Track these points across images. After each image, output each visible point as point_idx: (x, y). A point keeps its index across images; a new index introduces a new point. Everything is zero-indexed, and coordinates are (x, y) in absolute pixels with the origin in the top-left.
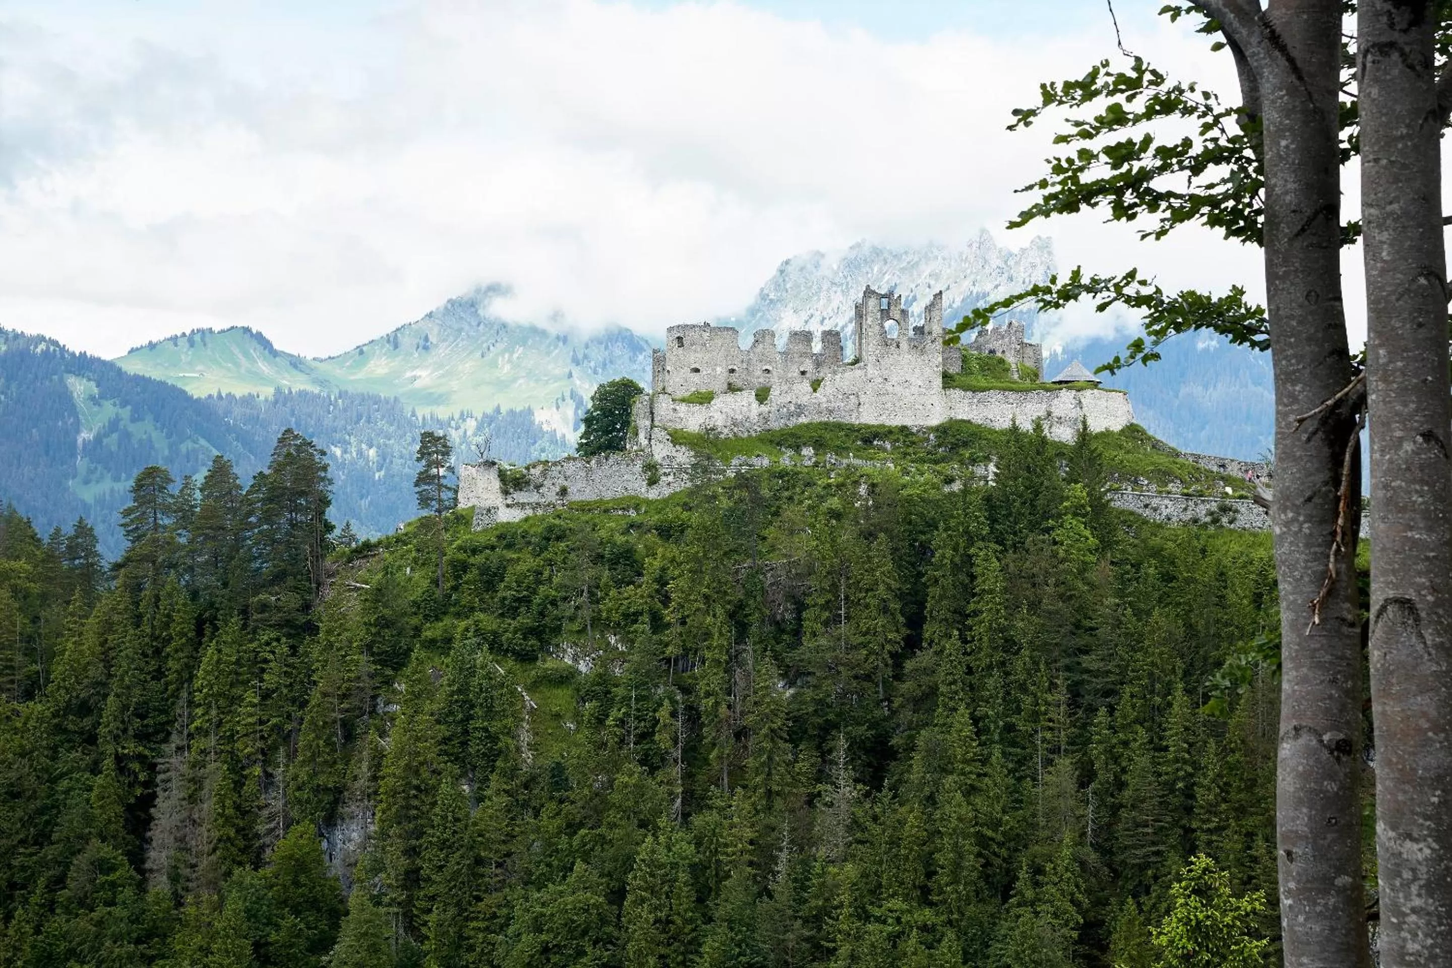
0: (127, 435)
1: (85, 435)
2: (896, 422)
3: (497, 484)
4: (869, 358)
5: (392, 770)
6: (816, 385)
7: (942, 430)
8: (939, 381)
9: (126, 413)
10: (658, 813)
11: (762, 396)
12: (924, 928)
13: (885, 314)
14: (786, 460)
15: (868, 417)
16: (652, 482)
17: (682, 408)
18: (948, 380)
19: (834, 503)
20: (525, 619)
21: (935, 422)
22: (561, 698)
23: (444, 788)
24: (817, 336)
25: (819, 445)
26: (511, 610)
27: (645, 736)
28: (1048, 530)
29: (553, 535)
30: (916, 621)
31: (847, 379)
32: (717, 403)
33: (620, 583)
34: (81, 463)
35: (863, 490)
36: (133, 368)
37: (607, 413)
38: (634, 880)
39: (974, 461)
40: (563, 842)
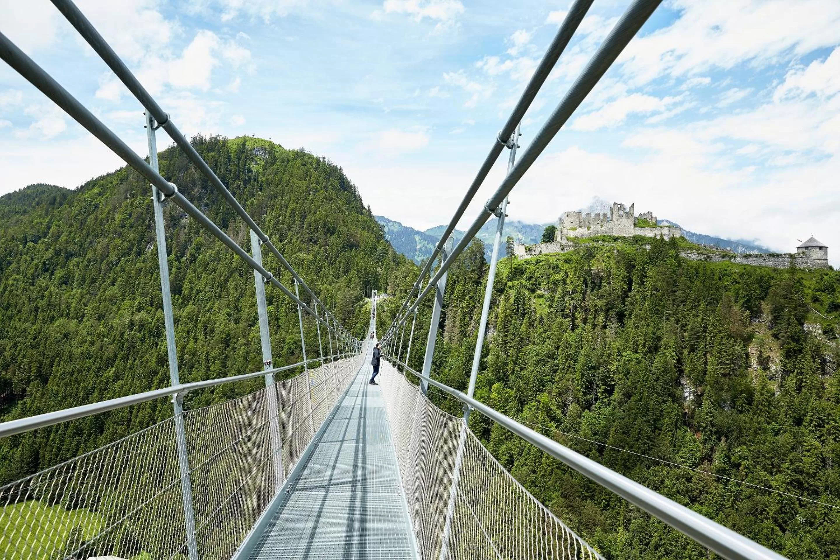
0: (426, 247)
1: (418, 247)
2: (622, 235)
3: (524, 250)
4: (614, 219)
5: (501, 316)
6: (602, 226)
7: (634, 237)
8: (633, 225)
9: (426, 243)
10: (567, 329)
11: (589, 228)
12: (637, 359)
13: (619, 209)
14: (595, 244)
15: (615, 234)
16: (563, 249)
17: (569, 231)
18: (635, 225)
19: (609, 254)
20: (533, 281)
21: (632, 235)
22: (541, 301)
23: (513, 321)
24: (601, 215)
25: (603, 240)
26: (530, 279)
27: (563, 310)
28: (665, 261)
29: (538, 262)
30: (630, 283)
31: (610, 225)
32: (578, 230)
33: (555, 273)
34: (417, 253)
35: (615, 251)
36: (427, 233)
37: (548, 234)
38: (562, 344)
39: (642, 245)
40: (543, 335)
